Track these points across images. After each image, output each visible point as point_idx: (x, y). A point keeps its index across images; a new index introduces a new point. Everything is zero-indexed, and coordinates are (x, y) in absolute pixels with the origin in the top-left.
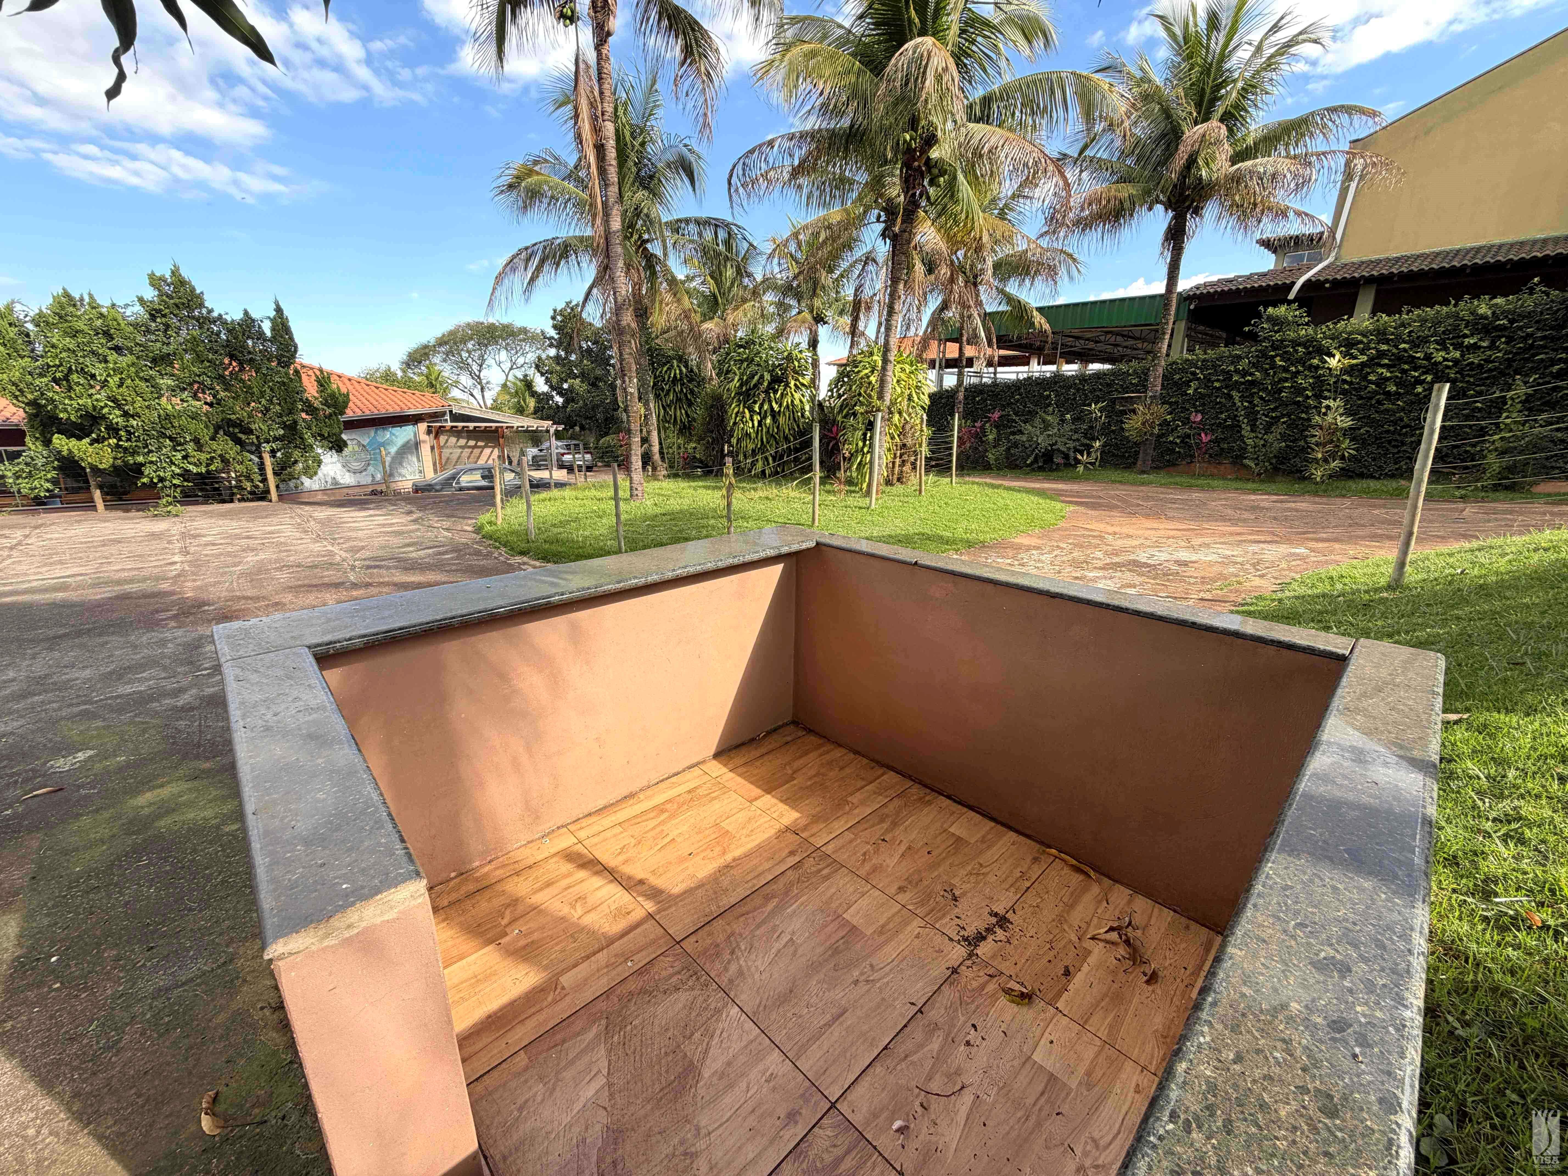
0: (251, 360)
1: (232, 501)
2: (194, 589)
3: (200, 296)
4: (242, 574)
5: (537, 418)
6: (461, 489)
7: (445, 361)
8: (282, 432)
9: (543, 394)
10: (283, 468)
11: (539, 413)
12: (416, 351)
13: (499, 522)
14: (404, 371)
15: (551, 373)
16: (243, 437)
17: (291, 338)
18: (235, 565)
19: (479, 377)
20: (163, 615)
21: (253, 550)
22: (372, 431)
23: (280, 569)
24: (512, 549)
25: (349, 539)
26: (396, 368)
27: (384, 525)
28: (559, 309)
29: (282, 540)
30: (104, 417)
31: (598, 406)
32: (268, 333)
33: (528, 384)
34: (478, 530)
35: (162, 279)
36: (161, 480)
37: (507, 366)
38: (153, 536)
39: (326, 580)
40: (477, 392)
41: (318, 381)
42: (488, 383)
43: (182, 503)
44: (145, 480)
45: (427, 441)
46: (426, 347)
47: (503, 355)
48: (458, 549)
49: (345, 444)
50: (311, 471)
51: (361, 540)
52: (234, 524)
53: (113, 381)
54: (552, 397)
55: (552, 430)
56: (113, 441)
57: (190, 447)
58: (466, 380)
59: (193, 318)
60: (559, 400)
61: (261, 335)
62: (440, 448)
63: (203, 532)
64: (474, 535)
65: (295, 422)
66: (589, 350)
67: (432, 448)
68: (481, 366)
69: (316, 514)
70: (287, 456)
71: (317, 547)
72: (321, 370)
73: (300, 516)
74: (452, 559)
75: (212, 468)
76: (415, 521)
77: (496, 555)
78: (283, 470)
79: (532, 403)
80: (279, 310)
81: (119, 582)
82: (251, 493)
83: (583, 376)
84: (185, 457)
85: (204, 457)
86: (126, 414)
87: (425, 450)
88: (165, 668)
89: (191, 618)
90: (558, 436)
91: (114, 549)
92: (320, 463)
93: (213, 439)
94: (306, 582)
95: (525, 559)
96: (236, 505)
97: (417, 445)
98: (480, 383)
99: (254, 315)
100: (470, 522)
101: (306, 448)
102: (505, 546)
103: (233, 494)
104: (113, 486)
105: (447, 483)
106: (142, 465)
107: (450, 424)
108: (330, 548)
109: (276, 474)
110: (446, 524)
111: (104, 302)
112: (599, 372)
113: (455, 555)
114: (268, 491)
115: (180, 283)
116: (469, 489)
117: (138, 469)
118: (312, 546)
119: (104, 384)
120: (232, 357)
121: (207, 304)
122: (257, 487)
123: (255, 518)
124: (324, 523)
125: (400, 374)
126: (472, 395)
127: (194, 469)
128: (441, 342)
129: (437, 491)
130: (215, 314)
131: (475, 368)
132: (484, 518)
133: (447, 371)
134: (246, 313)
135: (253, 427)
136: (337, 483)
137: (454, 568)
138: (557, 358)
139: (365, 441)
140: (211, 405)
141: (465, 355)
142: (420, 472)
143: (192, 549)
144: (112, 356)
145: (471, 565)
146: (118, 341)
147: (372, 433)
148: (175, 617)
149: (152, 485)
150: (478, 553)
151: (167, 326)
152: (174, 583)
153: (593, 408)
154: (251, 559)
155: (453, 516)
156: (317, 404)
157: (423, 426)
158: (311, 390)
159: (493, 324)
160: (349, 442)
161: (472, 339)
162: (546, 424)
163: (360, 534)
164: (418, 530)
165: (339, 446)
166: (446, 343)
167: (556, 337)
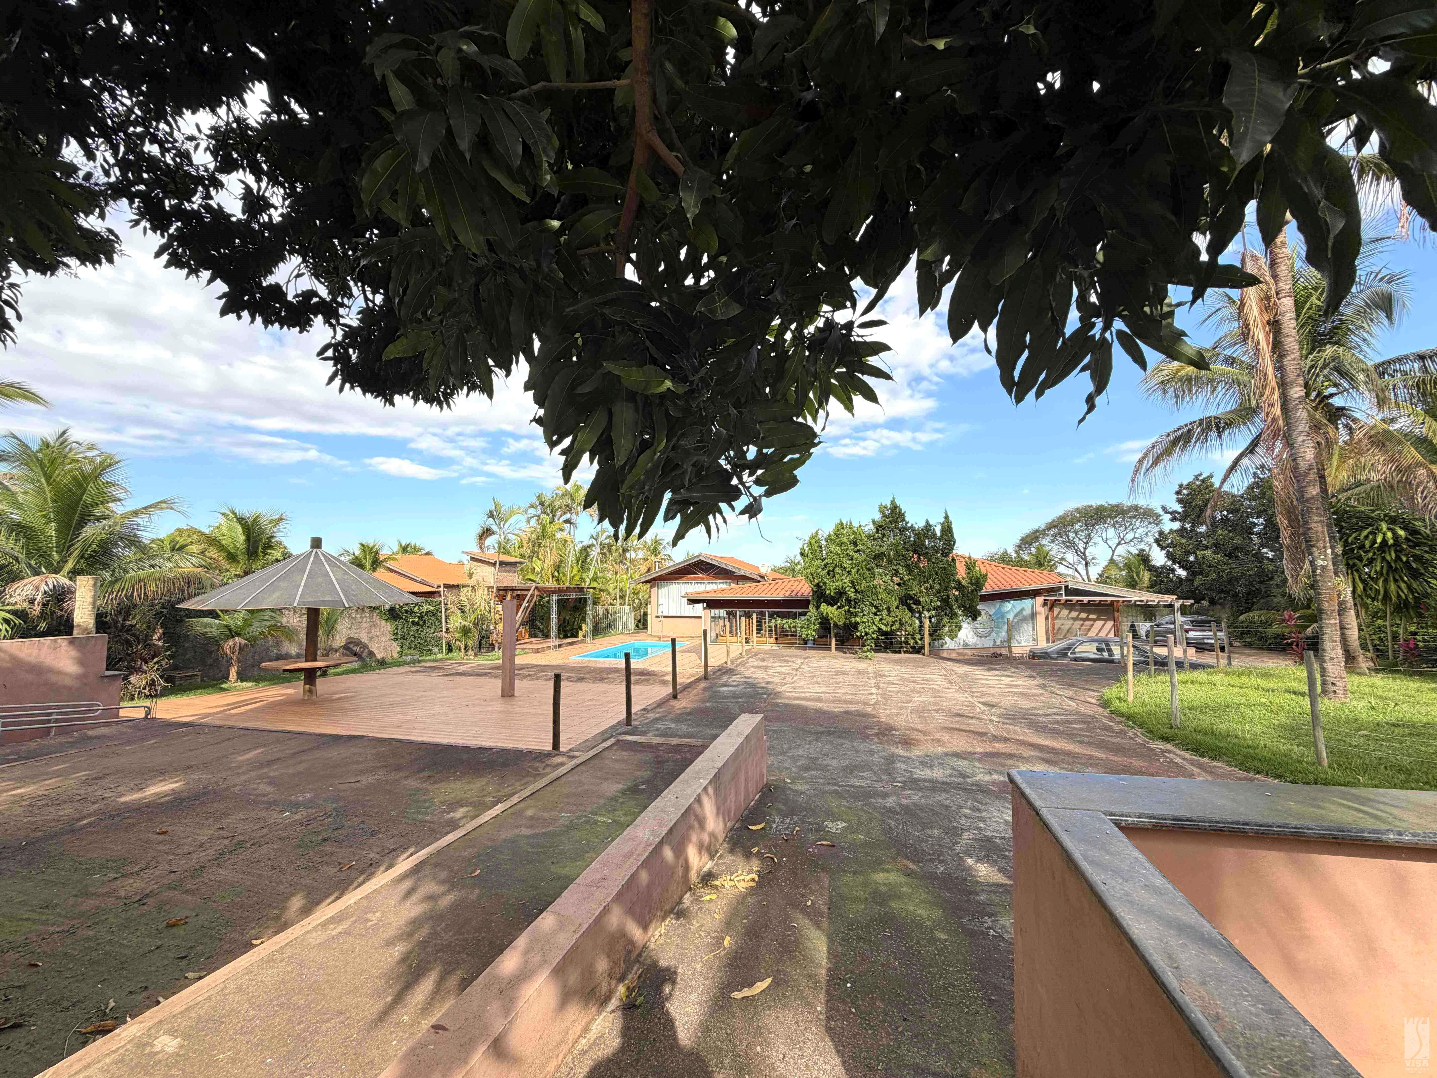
0: (927, 553)
1: (900, 652)
2: (887, 716)
3: (903, 515)
4: (913, 711)
5: (1155, 592)
6: (1076, 659)
7: (1053, 541)
8: (939, 604)
9: (1163, 567)
10: (935, 631)
11: (1155, 586)
12: (1028, 536)
13: (1130, 699)
14: (1017, 552)
15: (1175, 546)
16: (914, 607)
17: (952, 536)
18: (908, 702)
19: (1084, 554)
20: (869, 732)
21: (918, 692)
22: (998, 604)
23: (937, 711)
24: (1151, 732)
25: (984, 694)
26: (1011, 551)
27: (1011, 686)
28: (1185, 482)
29: (936, 687)
30: (846, 593)
31: (1237, 579)
32: (939, 534)
33: (1144, 559)
34: (1105, 704)
35: (886, 507)
36: (866, 634)
37: (1113, 543)
38: (859, 672)
39: (972, 728)
40: (1081, 568)
41: (967, 565)
42: (1093, 559)
43: (876, 651)
44: (858, 634)
45: (1042, 611)
46: (1037, 531)
47: (1111, 532)
48: (1087, 720)
49: (980, 614)
50: (953, 634)
51: (994, 696)
52: (904, 670)
53: (854, 571)
54: (1173, 570)
55: (1177, 605)
56: (847, 608)
57: (885, 613)
58: (1071, 557)
59: (898, 528)
60: (1182, 573)
61: (934, 534)
62: (1054, 619)
63: (886, 673)
64: (1101, 710)
65: (948, 596)
66: (1225, 520)
67: (1047, 618)
68: (1087, 543)
69: (956, 669)
70: (939, 621)
71: (961, 697)
72: (970, 558)
73: (945, 669)
74: (1082, 729)
75: (894, 628)
76: (1039, 686)
77: (1130, 734)
78: (936, 631)
79: (1146, 576)
80: (947, 517)
81: (846, 702)
82: (912, 647)
83: (1217, 546)
84: (881, 620)
85: (890, 620)
86: (856, 591)
87: (1040, 620)
88: (875, 773)
89: (886, 738)
90: (1184, 610)
91: (840, 678)
92: (960, 627)
93: (897, 608)
94: (957, 726)
95: (1169, 746)
96: (902, 655)
97: (1033, 615)
98: (1085, 559)
99: (931, 523)
100: (1092, 694)
101: (953, 616)
102: (1141, 726)
103: (901, 647)
104: (840, 636)
105: (1063, 653)
106: (858, 624)
107: (1064, 598)
108: (970, 699)
109: (930, 635)
110: (1069, 693)
111: (856, 524)
112: (1238, 541)
113: (1085, 726)
114: (922, 647)
115: (895, 507)
116: (1084, 660)
117: (856, 625)
118: (957, 696)
119: (849, 572)
120: (915, 551)
121: (907, 519)
122: (916, 643)
123: (917, 667)
124: (964, 677)
125: (1014, 555)
126: (1076, 570)
127: (884, 628)
128: (1051, 526)
129: (1052, 658)
130: (909, 525)
131: (1081, 546)
132: (1111, 692)
133: (1054, 549)
134: (927, 522)
135: (921, 599)
136: (967, 645)
137: (1086, 739)
138: (1182, 532)
139: (992, 612)
140: (899, 585)
141: (1071, 535)
142: (1034, 640)
143: (881, 685)
144: (856, 556)
145: (1103, 741)
146: (860, 547)
147: (998, 605)
148: (877, 734)
149: (862, 637)
150: (1109, 729)
151: (884, 535)
152: (874, 709)
153: (1230, 581)
154: (917, 699)
155: (1073, 686)
156: (964, 582)
157: (1040, 600)
158: (961, 572)
159: (1102, 506)
160: (983, 612)
161: (1079, 521)
162: (1169, 599)
163: (992, 691)
164: (1042, 694)
165: (974, 614)
166: (1055, 527)
167: (1180, 510)
